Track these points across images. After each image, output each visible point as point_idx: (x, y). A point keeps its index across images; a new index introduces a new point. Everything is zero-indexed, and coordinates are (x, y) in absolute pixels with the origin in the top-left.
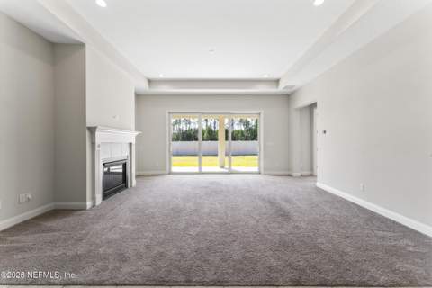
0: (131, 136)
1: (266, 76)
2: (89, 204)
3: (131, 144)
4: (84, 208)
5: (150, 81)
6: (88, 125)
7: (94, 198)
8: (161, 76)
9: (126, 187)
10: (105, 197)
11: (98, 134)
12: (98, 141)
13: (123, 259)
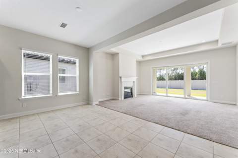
0: (135, 79)
1: (204, 41)
2: (120, 99)
3: (134, 82)
4: (119, 100)
5: (143, 56)
6: (120, 76)
7: (121, 98)
8: (146, 54)
9: (132, 97)
10: (125, 98)
11: (122, 79)
12: (122, 81)
13: (121, 109)
